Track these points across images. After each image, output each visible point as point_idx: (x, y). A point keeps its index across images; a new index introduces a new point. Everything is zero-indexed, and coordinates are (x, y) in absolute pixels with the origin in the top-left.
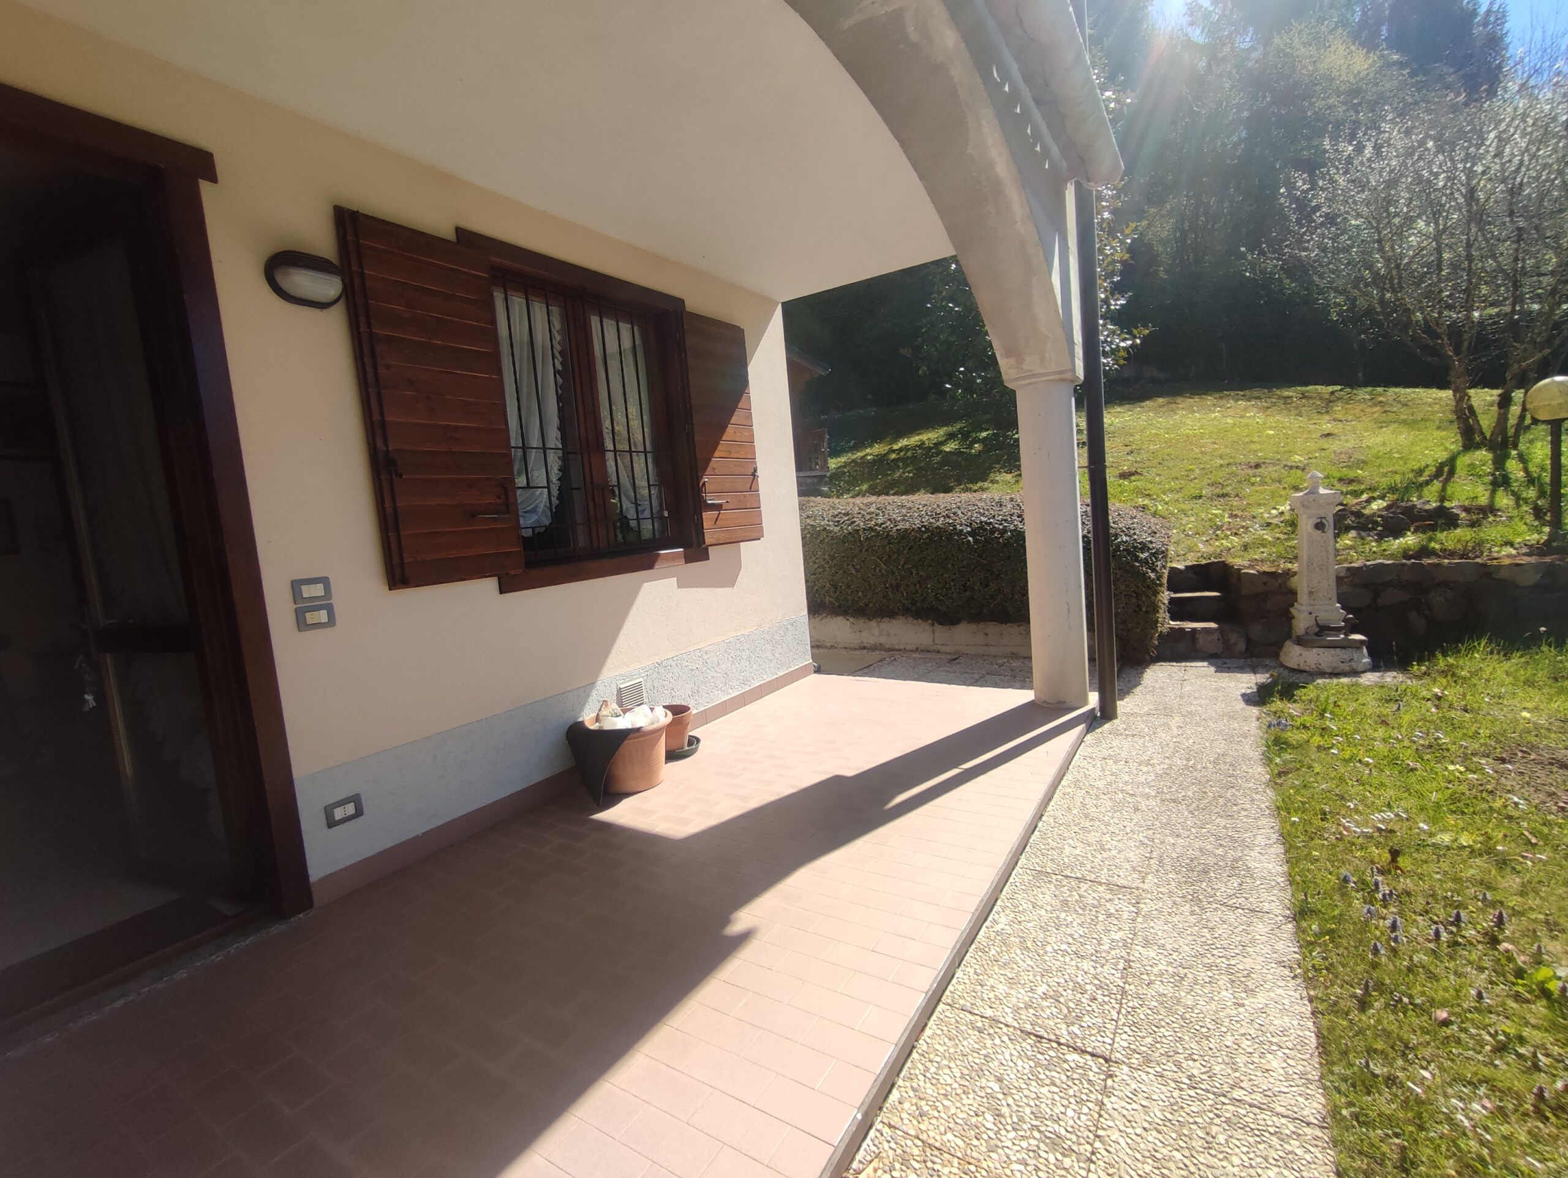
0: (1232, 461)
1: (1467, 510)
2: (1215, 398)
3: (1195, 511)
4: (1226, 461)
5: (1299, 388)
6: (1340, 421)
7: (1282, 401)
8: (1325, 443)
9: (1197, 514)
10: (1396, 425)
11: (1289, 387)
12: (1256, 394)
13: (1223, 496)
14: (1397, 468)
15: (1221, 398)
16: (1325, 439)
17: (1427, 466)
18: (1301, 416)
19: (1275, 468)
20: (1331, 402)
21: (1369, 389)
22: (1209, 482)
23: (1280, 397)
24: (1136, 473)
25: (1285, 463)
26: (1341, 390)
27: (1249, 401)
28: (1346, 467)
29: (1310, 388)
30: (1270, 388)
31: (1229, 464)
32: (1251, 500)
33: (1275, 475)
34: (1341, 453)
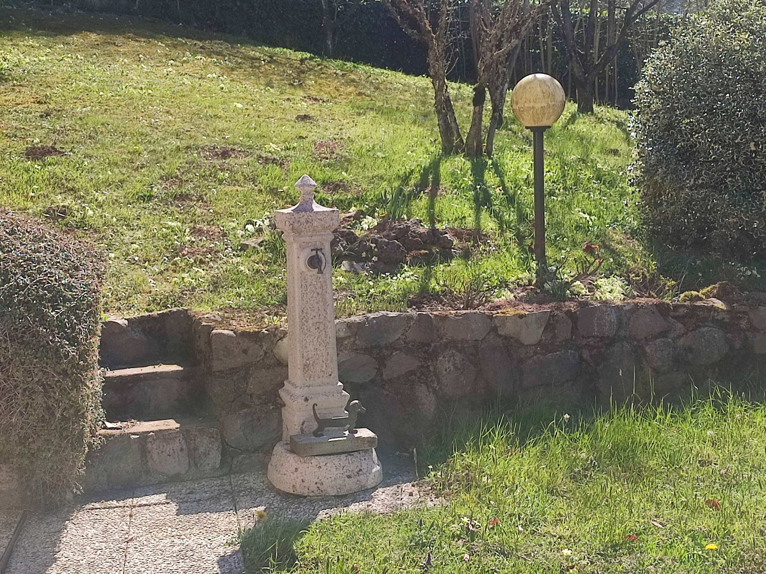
0: (191, 142)
1: (458, 234)
2: (167, 46)
3: (143, 220)
4: (184, 143)
5: (266, 49)
6: (315, 99)
7: (249, 64)
8: (302, 129)
9: (145, 226)
10: (372, 114)
11: (255, 45)
12: (217, 48)
13: (183, 197)
14: (382, 172)
15: (175, 46)
16: (302, 124)
17: (412, 172)
18: (272, 87)
19: (247, 159)
20: (303, 72)
21: (340, 62)
22: (162, 173)
23: (246, 58)
24: (52, 151)
25: (258, 152)
26: (311, 59)
27: (209, 56)
28: (329, 165)
29: (278, 50)
30: (233, 43)
31: (188, 147)
32: (220, 207)
33: (247, 171)
34: (321, 145)
